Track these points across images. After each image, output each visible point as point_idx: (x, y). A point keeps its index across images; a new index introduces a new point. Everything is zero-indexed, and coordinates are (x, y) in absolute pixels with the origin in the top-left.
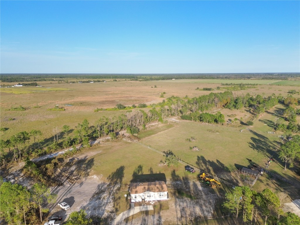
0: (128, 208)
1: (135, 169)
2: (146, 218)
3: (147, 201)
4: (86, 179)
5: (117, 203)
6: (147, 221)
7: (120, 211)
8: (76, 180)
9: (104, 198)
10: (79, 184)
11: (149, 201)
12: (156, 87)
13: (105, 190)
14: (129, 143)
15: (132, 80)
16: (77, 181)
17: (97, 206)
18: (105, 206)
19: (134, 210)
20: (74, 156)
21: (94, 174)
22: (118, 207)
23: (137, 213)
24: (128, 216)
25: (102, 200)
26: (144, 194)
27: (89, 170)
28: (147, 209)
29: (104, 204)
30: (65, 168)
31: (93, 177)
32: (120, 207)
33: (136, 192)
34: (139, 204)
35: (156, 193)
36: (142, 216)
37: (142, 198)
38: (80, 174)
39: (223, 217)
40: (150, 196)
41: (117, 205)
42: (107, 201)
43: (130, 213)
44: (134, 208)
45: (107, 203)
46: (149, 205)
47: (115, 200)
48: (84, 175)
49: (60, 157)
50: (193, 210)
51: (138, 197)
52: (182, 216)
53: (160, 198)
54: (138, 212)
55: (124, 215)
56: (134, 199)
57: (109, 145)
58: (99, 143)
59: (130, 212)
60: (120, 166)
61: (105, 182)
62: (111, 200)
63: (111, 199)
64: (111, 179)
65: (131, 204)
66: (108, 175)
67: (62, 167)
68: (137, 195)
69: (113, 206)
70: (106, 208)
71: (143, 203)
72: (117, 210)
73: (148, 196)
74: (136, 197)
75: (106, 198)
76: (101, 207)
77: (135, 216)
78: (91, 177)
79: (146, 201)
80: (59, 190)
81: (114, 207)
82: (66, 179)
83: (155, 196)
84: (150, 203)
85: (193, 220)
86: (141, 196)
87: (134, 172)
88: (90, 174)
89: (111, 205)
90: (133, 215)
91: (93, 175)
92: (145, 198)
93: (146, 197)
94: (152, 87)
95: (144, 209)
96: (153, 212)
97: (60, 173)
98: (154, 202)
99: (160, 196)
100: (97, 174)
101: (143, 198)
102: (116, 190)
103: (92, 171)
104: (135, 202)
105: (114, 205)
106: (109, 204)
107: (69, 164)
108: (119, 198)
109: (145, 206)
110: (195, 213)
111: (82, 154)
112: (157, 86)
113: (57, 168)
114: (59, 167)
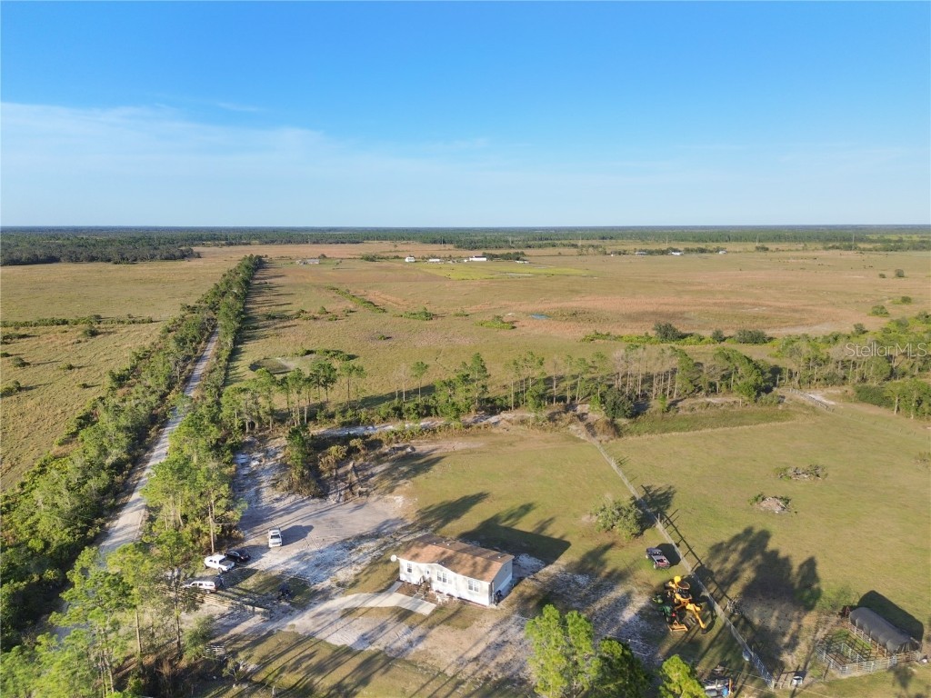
0: (379, 589)
2: (390, 626)
3: (435, 589)
4: (379, 499)
6: (385, 631)
7: (357, 589)
8: (358, 495)
9: (360, 550)
10: (354, 506)
11: (437, 593)
12: (900, 275)
13: (387, 534)
14: (577, 440)
15: (833, 248)
16: (359, 498)
17: (330, 560)
19: (387, 598)
20: (413, 441)
21: (405, 492)
23: (385, 607)
24: (360, 606)
26: (430, 567)
27: (401, 482)
28: (416, 608)
29: (345, 563)
30: (367, 463)
31: (395, 498)
32: (366, 581)
33: (415, 557)
34: (410, 590)
35: (460, 577)
36: (388, 617)
37: (424, 577)
38: (378, 485)
40: (444, 580)
45: (354, 562)
46: (430, 602)
47: (375, 561)
48: (384, 489)
49: (379, 438)
51: (415, 570)
52: (476, 659)
53: (470, 593)
55: (356, 599)
56: (405, 574)
57: (520, 433)
58: (497, 422)
59: (374, 598)
60: (479, 491)
61: (405, 517)
62: (368, 559)
64: (422, 515)
65: (397, 582)
66: (429, 504)
67: (361, 461)
68: (414, 564)
69: (356, 572)
70: (339, 573)
72: (353, 585)
73: (439, 578)
74: (409, 570)
75: (366, 551)
76: (334, 566)
77: (373, 612)
78: (392, 497)
79: (431, 589)
80: (307, 505)
81: (357, 575)
82: (343, 487)
83: (456, 584)
86: (421, 572)
87: (497, 515)
88: (397, 489)
90: (372, 608)
91: (399, 494)
92: (431, 580)
93: (434, 578)
94: (883, 276)
95: (407, 606)
96: (419, 619)
97: (346, 473)
98: (447, 599)
99: (470, 588)
100: (409, 495)
101: (427, 577)
103: (406, 485)
104: (407, 581)
106: (354, 565)
107: (379, 459)
109: (420, 600)
110: (522, 668)
111: (434, 441)
112: (906, 274)
113: (351, 459)
114: (357, 459)
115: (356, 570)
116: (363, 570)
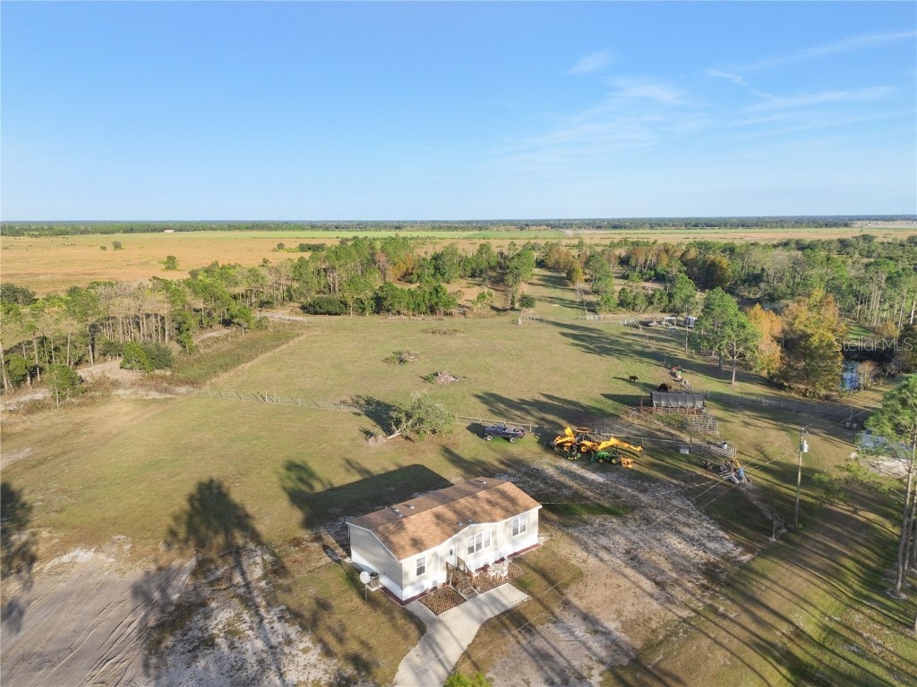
0: (413, 632)
2: (539, 643)
3: (473, 569)
5: (329, 629)
6: (553, 652)
7: (383, 662)
11: (482, 570)
18: (273, 668)
19: (448, 628)
22: (353, 647)
23: (477, 636)
24: (450, 669)
25: (232, 646)
26: (454, 541)
28: (503, 605)
33: (418, 544)
34: (448, 595)
39: (773, 539)
40: (479, 546)
41: (341, 640)
42: (267, 640)
43: (442, 651)
44: (440, 621)
47: (303, 620)
50: (664, 548)
51: (429, 564)
54: (474, 632)
59: (437, 644)
63: (277, 626)
65: (408, 607)
71: (458, 587)
73: (471, 550)
74: (421, 571)
77: (480, 655)
79: (470, 573)
84: (491, 574)
85: (705, 582)
86: (442, 560)
89: (305, 651)
92: (460, 561)
93: (463, 555)
95: (490, 613)
96: (538, 608)
98: (506, 568)
101: (452, 561)
104: (417, 593)
105: (319, 646)
108: (323, 604)
109: (481, 596)
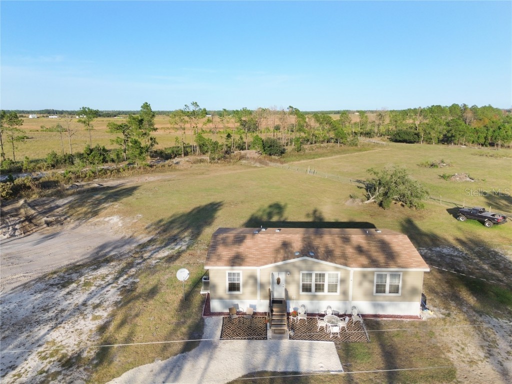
1: (259, 210)
3: (301, 311)
4: (79, 225)
5: (132, 309)
8: (45, 226)
9: (87, 284)
10: (43, 236)
11: (312, 316)
13: (121, 256)
16: (48, 228)
19: (211, 358)
20: (97, 180)
21: (118, 212)
26: (280, 269)
27: (106, 205)
28: (297, 364)
29: (63, 311)
31: (107, 219)
34: (254, 325)
35: (354, 272)
37: (270, 294)
38: (70, 213)
40: (319, 288)
41: (124, 322)
44: (215, 348)
45: (84, 304)
46: (311, 338)
47: (129, 295)
48: (83, 215)
49: (52, 179)
51: (245, 284)
54: (232, 378)
56: (221, 299)
57: (203, 168)
58: (177, 163)
61: (135, 234)
62: (112, 295)
64: (162, 228)
66: (160, 218)
67: (35, 197)
68: (242, 272)
69: (100, 322)
73: (307, 289)
74: (233, 287)
75: (99, 282)
76: (38, 323)
78: (102, 219)
79: (296, 314)
81: (102, 329)
82: (18, 221)
83: (346, 291)
84: (321, 324)
86: (262, 286)
88: (103, 212)
91: (109, 214)
92: (288, 295)
93: (293, 291)
95: (275, 364)
97: (17, 209)
98: (342, 324)
99: (380, 289)
100: (126, 213)
101: (279, 294)
102: (160, 259)
103: (116, 206)
105: (108, 319)
106: (89, 309)
108: (153, 292)
109: (286, 343)
111: (119, 178)
113: (21, 197)
114: (28, 196)
115: (95, 318)
116: (113, 316)
